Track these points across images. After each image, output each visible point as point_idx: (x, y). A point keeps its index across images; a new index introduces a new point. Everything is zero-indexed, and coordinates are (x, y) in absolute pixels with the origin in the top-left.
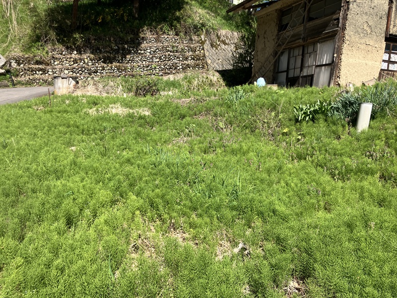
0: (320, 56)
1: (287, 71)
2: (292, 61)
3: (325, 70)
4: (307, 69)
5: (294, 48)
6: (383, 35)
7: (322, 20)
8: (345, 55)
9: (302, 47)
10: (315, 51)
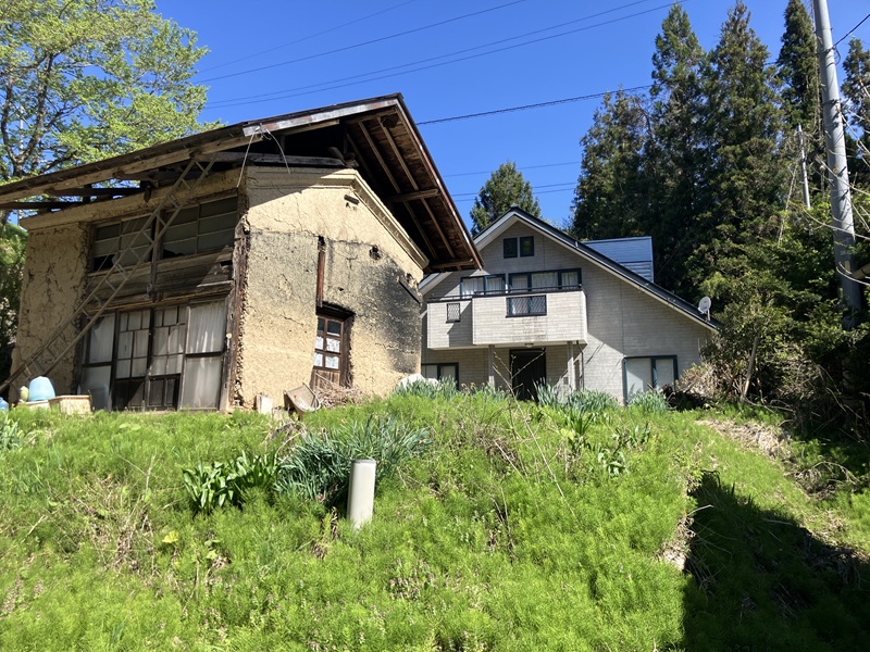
0: (194, 334)
1: (113, 363)
2: (125, 340)
3: (206, 365)
4: (163, 361)
5: (128, 312)
6: (313, 302)
7: (193, 260)
8: (249, 336)
9: (148, 312)
10: (181, 323)
